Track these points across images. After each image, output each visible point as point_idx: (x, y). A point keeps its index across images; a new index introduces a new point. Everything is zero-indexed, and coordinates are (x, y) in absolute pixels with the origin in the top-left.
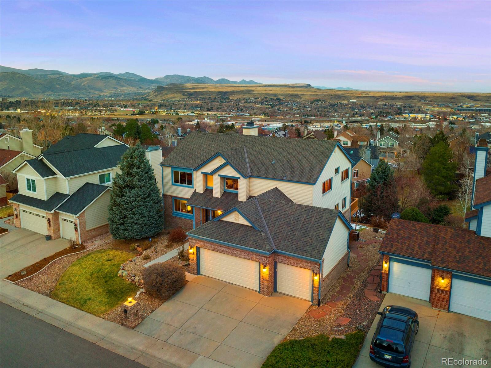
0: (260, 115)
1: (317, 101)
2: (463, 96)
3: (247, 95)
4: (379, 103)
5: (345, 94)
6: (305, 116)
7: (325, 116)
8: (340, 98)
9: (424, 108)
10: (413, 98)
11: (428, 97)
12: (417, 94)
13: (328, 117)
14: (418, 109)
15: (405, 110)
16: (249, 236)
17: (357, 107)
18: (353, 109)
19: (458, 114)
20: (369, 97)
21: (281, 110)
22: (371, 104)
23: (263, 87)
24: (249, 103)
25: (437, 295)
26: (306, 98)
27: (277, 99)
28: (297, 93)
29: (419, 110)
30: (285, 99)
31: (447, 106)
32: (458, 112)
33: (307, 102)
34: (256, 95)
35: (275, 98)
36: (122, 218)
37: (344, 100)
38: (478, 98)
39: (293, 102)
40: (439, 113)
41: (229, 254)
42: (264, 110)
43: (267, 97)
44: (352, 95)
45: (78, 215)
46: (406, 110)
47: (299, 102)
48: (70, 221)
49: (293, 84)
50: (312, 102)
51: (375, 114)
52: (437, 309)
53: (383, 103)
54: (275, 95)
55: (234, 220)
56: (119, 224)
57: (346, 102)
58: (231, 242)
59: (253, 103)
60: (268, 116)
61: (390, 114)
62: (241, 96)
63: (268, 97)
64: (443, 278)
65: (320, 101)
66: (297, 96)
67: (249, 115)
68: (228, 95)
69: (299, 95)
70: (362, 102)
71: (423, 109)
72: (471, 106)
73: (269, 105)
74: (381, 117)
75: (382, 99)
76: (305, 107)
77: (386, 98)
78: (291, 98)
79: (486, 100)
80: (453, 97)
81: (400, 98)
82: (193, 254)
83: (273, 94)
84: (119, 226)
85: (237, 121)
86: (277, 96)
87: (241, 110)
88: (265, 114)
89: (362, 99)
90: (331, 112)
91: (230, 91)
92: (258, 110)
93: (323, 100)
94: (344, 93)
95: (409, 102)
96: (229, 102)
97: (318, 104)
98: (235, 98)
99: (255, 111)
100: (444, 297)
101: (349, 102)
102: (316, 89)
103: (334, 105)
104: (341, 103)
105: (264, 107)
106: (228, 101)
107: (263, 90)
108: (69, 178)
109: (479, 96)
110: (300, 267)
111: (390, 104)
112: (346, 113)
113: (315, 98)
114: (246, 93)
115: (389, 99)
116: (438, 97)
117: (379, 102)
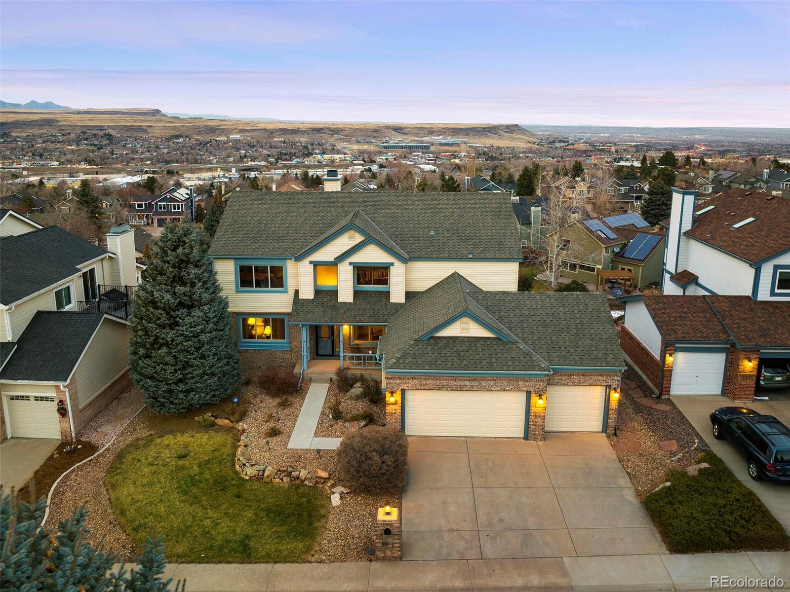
0: (79, 163)
1: (177, 137)
2: (387, 127)
3: (46, 129)
4: (275, 139)
5: (221, 126)
6: (162, 162)
7: (196, 161)
8: (215, 132)
9: (340, 146)
10: (324, 131)
11: (342, 130)
12: (327, 126)
13: (201, 163)
14: (331, 147)
15: (313, 149)
16: (500, 354)
17: (243, 146)
18: (238, 149)
19: (385, 153)
20: (259, 130)
21: (116, 154)
22: (263, 141)
23: (74, 113)
24: (52, 142)
25: (741, 383)
26: (157, 132)
27: (105, 135)
28: (139, 124)
29: (333, 149)
30: (119, 135)
31: (370, 143)
32: (385, 150)
33: (159, 140)
34: (63, 128)
35: (101, 133)
36: (179, 369)
37: (220, 135)
38: (406, 131)
39: (136, 139)
40: (361, 153)
41: (471, 389)
42: (85, 155)
43: (86, 132)
44: (232, 127)
45: (68, 381)
46: (315, 149)
47: (146, 140)
48: (35, 397)
49: (130, 109)
50: (168, 140)
51: (273, 156)
52: (740, 401)
53: (281, 139)
54: (101, 128)
55: (459, 332)
56: (173, 383)
57: (223, 138)
58: (476, 368)
59: (61, 142)
60: (97, 165)
61: (295, 156)
62: (36, 131)
63: (88, 132)
64: (750, 361)
65: (181, 137)
66: (140, 129)
67: (60, 164)
68: (8, 129)
69: (144, 128)
70: (249, 138)
71: (338, 148)
72: (400, 141)
73: (91, 145)
74: (283, 161)
75: (278, 133)
76: (157, 147)
77: (284, 131)
78: (130, 133)
79: (416, 134)
80: (375, 129)
81: (305, 131)
82: (396, 403)
83: (96, 126)
84: (173, 387)
85: (43, 176)
86: (104, 130)
87: (41, 156)
88: (90, 162)
89: (248, 134)
90: (203, 155)
91: (10, 120)
92: (74, 155)
93: (186, 136)
94: (218, 124)
95: (317, 137)
96: (11, 142)
97: (178, 143)
98: (24, 135)
99: (69, 157)
100: (750, 383)
101: (228, 138)
102: (171, 117)
103: (206, 144)
104: (216, 140)
105: (83, 149)
106: (8, 140)
107: (75, 119)
108: (13, 305)
109: (407, 128)
110: (590, 385)
111: (291, 140)
112: (228, 157)
113: (173, 132)
114: (45, 125)
115: (289, 134)
116: (355, 129)
117: (275, 137)
